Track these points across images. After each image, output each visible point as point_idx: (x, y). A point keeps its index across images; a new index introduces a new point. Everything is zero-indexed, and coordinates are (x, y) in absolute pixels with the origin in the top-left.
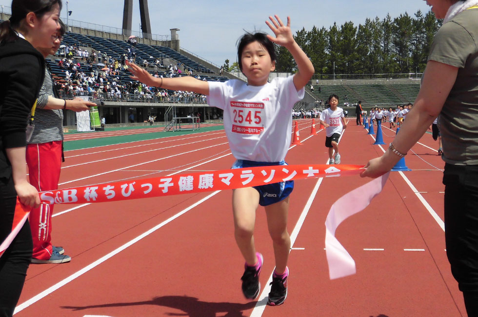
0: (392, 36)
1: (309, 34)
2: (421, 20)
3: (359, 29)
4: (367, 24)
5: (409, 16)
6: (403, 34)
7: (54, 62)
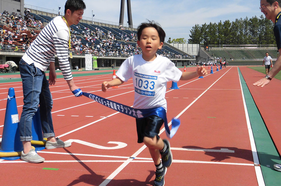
0: (248, 27)
1: (208, 26)
2: (263, 19)
3: (233, 23)
4: (236, 21)
5: (257, 17)
6: (254, 26)
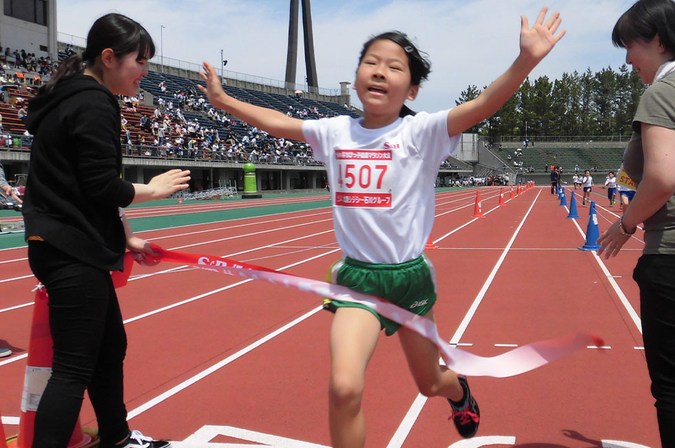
0: (593, 93)
2: (626, 76)
3: (555, 84)
4: (564, 79)
5: (612, 71)
6: (605, 91)
7: (206, 119)
